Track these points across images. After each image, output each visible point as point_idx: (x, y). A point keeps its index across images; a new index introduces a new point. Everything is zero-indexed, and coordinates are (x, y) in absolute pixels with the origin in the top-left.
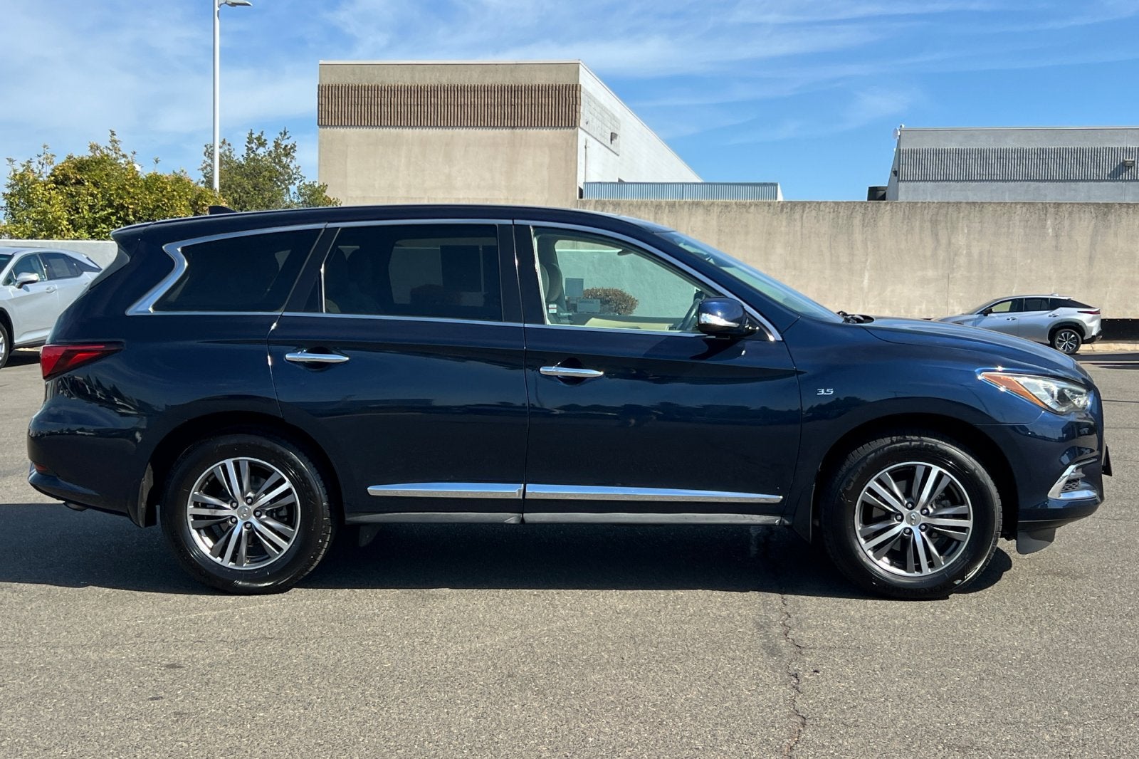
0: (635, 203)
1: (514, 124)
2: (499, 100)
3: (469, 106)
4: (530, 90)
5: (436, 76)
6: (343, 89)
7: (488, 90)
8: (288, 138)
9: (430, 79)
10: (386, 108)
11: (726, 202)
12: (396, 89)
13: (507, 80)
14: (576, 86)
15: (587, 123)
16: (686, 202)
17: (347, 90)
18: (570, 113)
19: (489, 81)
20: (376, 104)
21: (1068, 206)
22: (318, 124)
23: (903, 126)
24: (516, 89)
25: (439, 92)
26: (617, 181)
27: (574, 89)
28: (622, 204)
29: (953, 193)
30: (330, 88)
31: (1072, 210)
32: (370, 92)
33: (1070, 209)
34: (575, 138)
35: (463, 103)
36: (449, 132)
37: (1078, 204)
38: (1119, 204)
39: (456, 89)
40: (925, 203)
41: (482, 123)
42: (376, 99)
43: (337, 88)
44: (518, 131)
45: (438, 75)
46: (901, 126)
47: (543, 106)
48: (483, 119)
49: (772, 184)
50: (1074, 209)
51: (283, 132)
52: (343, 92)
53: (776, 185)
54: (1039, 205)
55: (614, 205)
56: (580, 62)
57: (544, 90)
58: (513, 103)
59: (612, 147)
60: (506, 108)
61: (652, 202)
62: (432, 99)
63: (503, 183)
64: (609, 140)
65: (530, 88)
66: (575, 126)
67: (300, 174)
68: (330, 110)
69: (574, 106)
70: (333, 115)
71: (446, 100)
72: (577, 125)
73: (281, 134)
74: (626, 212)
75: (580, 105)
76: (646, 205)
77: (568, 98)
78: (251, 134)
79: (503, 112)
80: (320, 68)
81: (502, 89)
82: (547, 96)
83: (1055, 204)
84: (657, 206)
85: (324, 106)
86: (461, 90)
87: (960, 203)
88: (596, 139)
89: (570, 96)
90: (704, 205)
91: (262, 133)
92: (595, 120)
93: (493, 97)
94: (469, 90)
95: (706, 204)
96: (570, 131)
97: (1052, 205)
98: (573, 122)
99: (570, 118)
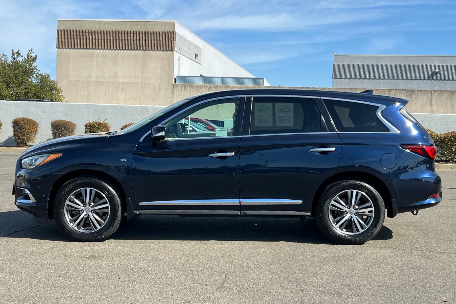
0: (199, 86)
1: (145, 49)
2: (139, 37)
3: (125, 40)
4: (152, 33)
5: (110, 26)
6: (68, 32)
7: (134, 33)
8: (33, 53)
9: (108, 27)
10: (87, 41)
11: (240, 86)
12: (92, 32)
13: (142, 29)
14: (174, 32)
15: (179, 49)
16: (222, 86)
17: (70, 32)
18: (171, 44)
19: (134, 29)
20: (83, 38)
21: (394, 91)
22: (57, 47)
23: (335, 53)
24: (146, 33)
25: (112, 34)
26: (200, 76)
27: (173, 33)
28: (193, 86)
29: (357, 84)
30: (63, 31)
31: (396, 93)
32: (80, 33)
33: (395, 92)
34: (173, 56)
35: (122, 39)
36: (116, 52)
37: (399, 90)
38: (417, 90)
39: (119, 33)
40: (330, 88)
41: (131, 48)
42: (83, 36)
43: (65, 31)
44: (147, 52)
45: (111, 26)
46: (334, 54)
47: (159, 41)
48: (131, 46)
49: (261, 79)
50: (397, 92)
51: (30, 50)
52: (68, 33)
53: (263, 79)
54: (381, 90)
55: (190, 86)
56: (176, 21)
57: (159, 34)
58: (145, 39)
59: (196, 60)
60: (142, 41)
61: (207, 85)
62: (109, 37)
63: (140, 75)
64: (194, 57)
65: (153, 33)
66: (173, 50)
67: (37, 69)
68: (62, 41)
69: (172, 41)
70: (64, 43)
71: (115, 37)
72: (174, 49)
73: (29, 51)
74: (195, 90)
75: (175, 41)
76: (205, 86)
77: (170, 38)
78: (13, 51)
79: (140, 43)
80: (58, 22)
81: (140, 33)
82: (160, 36)
83: (388, 89)
84: (209, 87)
85: (59, 39)
86: (121, 33)
87: (346, 88)
88: (185, 56)
89: (171, 36)
90: (231, 88)
91: (19, 50)
92: (185, 48)
93: (136, 36)
94: (125, 33)
95: (231, 87)
96: (170, 52)
97: (387, 90)
98: (172, 48)
99: (171, 46)
